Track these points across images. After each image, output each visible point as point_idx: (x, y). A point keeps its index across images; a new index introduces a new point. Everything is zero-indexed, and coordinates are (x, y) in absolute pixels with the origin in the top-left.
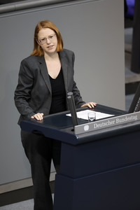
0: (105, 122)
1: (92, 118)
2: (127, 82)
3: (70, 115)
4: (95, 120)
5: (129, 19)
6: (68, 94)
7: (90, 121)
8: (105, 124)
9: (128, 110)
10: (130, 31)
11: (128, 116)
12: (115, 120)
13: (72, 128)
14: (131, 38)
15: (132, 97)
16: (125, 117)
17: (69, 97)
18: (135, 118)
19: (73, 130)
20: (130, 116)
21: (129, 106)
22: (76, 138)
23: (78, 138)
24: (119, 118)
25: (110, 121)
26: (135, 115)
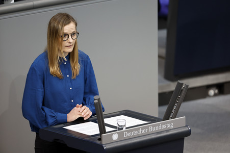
0: (135, 130)
2: (161, 91)
8: (137, 133)
9: (162, 118)
10: (164, 33)
11: (162, 124)
13: (99, 137)
14: (165, 41)
15: (165, 109)
16: (159, 125)
17: (96, 101)
18: (171, 126)
19: (100, 139)
20: (165, 124)
22: (103, 147)
23: (105, 148)
24: (153, 126)
25: (142, 129)
26: (170, 123)
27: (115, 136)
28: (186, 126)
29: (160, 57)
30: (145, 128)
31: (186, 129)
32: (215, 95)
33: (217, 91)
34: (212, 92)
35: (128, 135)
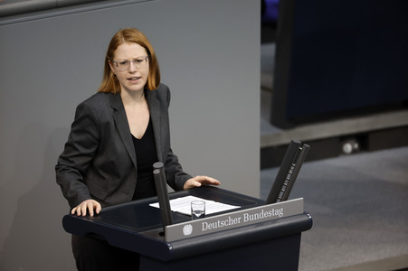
0: (221, 219)
2: (265, 145)
3: (157, 205)
4: (203, 216)
5: (269, 29)
6: (155, 165)
7: (195, 218)
8: (223, 224)
9: (265, 199)
10: (271, 49)
11: (266, 210)
12: (241, 215)
13: (161, 230)
14: (272, 62)
16: (259, 211)
17: (156, 172)
18: (280, 213)
19: (163, 234)
20: (270, 209)
21: (269, 192)
22: (168, 248)
23: (171, 248)
24: (250, 213)
25: (233, 217)
26: (278, 207)
27: (188, 230)
28: (305, 213)
29: (263, 88)
30: (237, 216)
31: (304, 218)
32: (354, 152)
33: (356, 146)
34: (348, 147)
35: (208, 226)
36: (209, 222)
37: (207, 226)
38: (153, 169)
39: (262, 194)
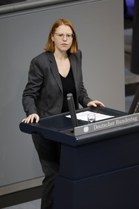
0: (104, 123)
1: (91, 120)
2: (127, 83)
3: (69, 116)
4: (94, 122)
5: (129, 19)
6: (68, 95)
7: (90, 123)
8: (105, 126)
9: (127, 112)
10: (130, 32)
11: (128, 118)
12: (115, 121)
13: (72, 129)
14: (130, 39)
15: (131, 98)
16: (124, 119)
17: (69, 99)
18: (135, 119)
19: (73, 132)
20: (130, 117)
21: (129, 108)
22: (76, 139)
24: (119, 119)
25: (110, 122)
26: (134, 116)
27: (86, 129)
29: (126, 52)
30: (112, 121)
36: (97, 125)
37: (97, 127)
38: (67, 97)
39: (126, 109)
